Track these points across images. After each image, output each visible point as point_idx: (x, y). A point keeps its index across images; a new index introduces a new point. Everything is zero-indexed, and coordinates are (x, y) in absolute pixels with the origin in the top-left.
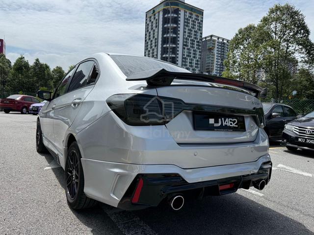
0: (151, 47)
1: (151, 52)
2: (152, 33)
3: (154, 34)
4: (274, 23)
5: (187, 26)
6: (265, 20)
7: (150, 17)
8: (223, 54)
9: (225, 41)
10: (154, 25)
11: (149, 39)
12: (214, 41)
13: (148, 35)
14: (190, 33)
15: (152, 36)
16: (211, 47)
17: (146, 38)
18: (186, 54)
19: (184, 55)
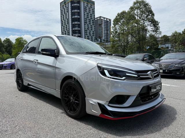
0: (65, 24)
1: (65, 27)
2: (65, 15)
3: (66, 16)
4: (136, 10)
5: (86, 11)
6: (132, 8)
7: (63, 6)
8: (107, 28)
9: (108, 20)
10: (66, 11)
11: (64, 19)
12: (102, 20)
13: (62, 17)
14: (87, 15)
15: (65, 17)
16: (100, 23)
17: (61, 18)
18: (86, 28)
19: (85, 28)
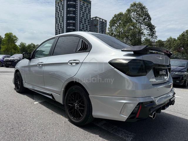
0: (60, 22)
1: (60, 25)
2: (60, 13)
3: (61, 14)
4: (133, 13)
5: (82, 10)
6: (129, 11)
7: (58, 3)
8: (103, 29)
9: (104, 21)
10: (61, 8)
11: (58, 17)
12: (98, 20)
13: (57, 14)
14: (83, 15)
15: (60, 15)
16: (96, 24)
17: (56, 16)
19: (80, 28)
